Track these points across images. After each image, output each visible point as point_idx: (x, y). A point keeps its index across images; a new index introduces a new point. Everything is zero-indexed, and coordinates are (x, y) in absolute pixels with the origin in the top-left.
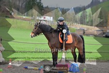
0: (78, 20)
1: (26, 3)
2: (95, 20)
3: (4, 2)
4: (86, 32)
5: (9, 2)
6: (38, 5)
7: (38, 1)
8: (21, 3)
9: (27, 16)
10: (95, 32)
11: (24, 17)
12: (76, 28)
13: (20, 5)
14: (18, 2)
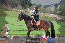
0: (52, 12)
1: (22, 2)
2: (63, 12)
3: (9, 2)
4: (57, 19)
5: (12, 2)
6: (28, 3)
7: (29, 1)
8: (18, 2)
9: (22, 10)
10: (63, 19)
11: (20, 10)
12: (51, 17)
13: (18, 3)
14: (17, 2)
